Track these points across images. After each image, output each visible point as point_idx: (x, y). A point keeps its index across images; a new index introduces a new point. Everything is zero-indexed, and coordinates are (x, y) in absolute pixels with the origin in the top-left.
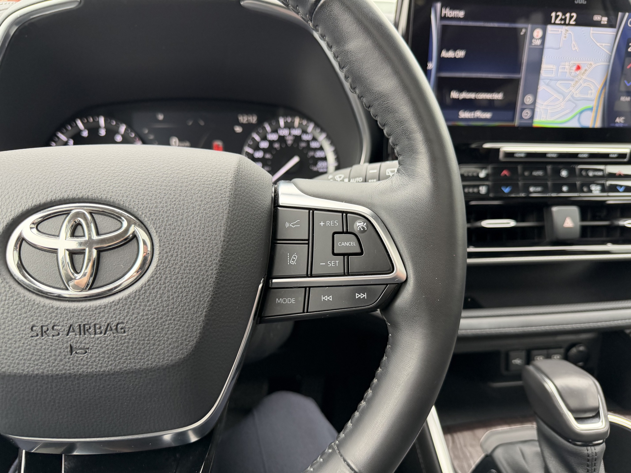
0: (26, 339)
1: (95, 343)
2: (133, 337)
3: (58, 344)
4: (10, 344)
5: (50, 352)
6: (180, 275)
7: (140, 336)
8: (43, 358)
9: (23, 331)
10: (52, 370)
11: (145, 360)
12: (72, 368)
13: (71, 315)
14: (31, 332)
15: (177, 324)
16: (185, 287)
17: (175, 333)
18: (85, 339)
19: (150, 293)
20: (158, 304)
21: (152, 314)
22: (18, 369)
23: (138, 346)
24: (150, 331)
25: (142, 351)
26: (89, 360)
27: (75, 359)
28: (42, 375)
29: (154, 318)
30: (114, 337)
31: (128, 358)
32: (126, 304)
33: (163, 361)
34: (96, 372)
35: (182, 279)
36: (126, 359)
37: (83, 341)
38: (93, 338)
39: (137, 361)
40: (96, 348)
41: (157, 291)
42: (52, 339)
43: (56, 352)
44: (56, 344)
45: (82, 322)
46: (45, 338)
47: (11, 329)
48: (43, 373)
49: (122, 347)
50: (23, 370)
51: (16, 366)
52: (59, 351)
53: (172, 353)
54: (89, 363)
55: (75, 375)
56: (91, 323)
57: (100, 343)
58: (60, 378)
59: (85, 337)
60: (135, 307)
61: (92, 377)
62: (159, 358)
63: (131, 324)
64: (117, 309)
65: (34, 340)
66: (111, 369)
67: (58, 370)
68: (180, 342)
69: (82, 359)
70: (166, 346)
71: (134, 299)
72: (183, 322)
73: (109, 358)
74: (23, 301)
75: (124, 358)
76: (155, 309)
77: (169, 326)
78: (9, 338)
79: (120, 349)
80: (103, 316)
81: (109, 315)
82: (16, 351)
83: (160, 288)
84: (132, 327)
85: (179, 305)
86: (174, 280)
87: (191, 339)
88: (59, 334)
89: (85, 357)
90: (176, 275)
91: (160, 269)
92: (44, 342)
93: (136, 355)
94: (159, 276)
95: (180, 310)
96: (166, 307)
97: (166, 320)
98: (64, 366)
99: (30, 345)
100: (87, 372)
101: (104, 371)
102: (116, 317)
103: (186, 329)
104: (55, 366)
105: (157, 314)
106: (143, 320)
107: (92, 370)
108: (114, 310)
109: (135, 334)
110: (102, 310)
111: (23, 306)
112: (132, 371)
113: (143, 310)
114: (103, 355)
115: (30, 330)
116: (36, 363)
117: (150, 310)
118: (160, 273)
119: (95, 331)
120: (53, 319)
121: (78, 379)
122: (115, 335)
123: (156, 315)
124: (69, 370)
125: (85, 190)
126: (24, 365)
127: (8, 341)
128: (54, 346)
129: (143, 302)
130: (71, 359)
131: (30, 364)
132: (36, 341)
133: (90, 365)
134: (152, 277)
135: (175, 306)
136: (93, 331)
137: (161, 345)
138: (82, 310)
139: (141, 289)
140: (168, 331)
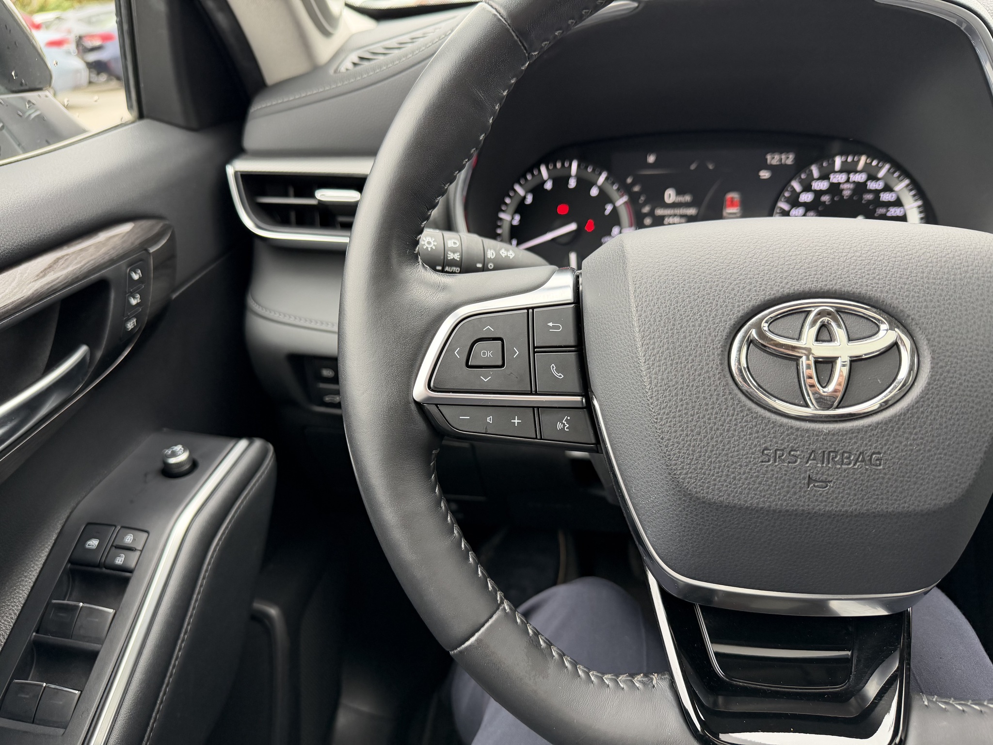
0: (754, 464)
1: (840, 476)
2: (891, 472)
3: (794, 473)
4: (733, 469)
5: (783, 483)
6: (958, 397)
7: (900, 471)
8: (773, 488)
9: (753, 453)
10: (782, 505)
11: (901, 502)
12: (807, 504)
13: (814, 439)
14: (761, 456)
15: (948, 460)
16: (963, 413)
17: (944, 472)
18: (828, 470)
19: (918, 418)
20: (927, 432)
21: (918, 445)
22: (739, 499)
23: (894, 483)
24: (913, 465)
25: (900, 489)
26: (829, 496)
27: (812, 494)
28: (768, 509)
29: (920, 450)
30: (867, 469)
31: (880, 497)
32: (886, 430)
33: (923, 505)
34: (836, 511)
35: (960, 402)
36: (878, 498)
37: (826, 472)
38: (839, 468)
39: (890, 502)
40: (841, 481)
41: (927, 416)
42: (788, 467)
43: (790, 483)
44: (792, 473)
45: (827, 448)
46: (778, 465)
47: (737, 451)
48: (770, 507)
49: (875, 483)
50: (746, 501)
51: (737, 496)
52: (794, 481)
53: (937, 496)
54: (830, 500)
55: (809, 513)
56: (839, 450)
57: (848, 476)
58: (790, 515)
59: (830, 467)
60: (897, 434)
61: (829, 517)
62: (919, 501)
63: (890, 455)
64: (873, 434)
65: (765, 466)
66: (856, 510)
67: (790, 505)
68: (949, 483)
69: (821, 494)
70: (930, 486)
71: (897, 424)
72: (956, 458)
73: (855, 495)
74: (756, 418)
75: (874, 497)
76: (922, 438)
77: (938, 462)
78: (733, 462)
79: (872, 486)
80: (856, 443)
81: (862, 443)
82: (740, 477)
83: (931, 412)
84: (891, 460)
85: (954, 436)
86: (951, 402)
87: (964, 480)
88: (796, 461)
89: (825, 492)
90: (952, 396)
91: (933, 388)
92: (777, 469)
93: (891, 494)
94: (932, 397)
95: (954, 443)
96: (937, 437)
97: (935, 454)
98: (798, 501)
99: (758, 471)
100: (824, 511)
101: (847, 511)
102: (871, 445)
103: (958, 467)
104: (785, 500)
105: (925, 446)
106: (906, 451)
107: (832, 508)
108: (870, 436)
109: (893, 469)
110: (854, 435)
111: (754, 424)
112: (882, 515)
113: (907, 439)
114: (848, 491)
115: (761, 454)
116: (763, 494)
117: (916, 440)
118: (932, 394)
119: (843, 461)
120: (791, 443)
121: (810, 518)
122: (867, 467)
123: (923, 446)
124: (802, 506)
125: (831, 283)
126: (748, 496)
127: (732, 465)
128: (788, 476)
129: (908, 428)
130: (807, 493)
131: (756, 494)
132: (767, 467)
133: (830, 502)
134: (922, 397)
135: (949, 437)
136: (840, 460)
137: (924, 485)
138: (829, 434)
139: (908, 412)
140: (936, 467)
